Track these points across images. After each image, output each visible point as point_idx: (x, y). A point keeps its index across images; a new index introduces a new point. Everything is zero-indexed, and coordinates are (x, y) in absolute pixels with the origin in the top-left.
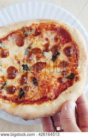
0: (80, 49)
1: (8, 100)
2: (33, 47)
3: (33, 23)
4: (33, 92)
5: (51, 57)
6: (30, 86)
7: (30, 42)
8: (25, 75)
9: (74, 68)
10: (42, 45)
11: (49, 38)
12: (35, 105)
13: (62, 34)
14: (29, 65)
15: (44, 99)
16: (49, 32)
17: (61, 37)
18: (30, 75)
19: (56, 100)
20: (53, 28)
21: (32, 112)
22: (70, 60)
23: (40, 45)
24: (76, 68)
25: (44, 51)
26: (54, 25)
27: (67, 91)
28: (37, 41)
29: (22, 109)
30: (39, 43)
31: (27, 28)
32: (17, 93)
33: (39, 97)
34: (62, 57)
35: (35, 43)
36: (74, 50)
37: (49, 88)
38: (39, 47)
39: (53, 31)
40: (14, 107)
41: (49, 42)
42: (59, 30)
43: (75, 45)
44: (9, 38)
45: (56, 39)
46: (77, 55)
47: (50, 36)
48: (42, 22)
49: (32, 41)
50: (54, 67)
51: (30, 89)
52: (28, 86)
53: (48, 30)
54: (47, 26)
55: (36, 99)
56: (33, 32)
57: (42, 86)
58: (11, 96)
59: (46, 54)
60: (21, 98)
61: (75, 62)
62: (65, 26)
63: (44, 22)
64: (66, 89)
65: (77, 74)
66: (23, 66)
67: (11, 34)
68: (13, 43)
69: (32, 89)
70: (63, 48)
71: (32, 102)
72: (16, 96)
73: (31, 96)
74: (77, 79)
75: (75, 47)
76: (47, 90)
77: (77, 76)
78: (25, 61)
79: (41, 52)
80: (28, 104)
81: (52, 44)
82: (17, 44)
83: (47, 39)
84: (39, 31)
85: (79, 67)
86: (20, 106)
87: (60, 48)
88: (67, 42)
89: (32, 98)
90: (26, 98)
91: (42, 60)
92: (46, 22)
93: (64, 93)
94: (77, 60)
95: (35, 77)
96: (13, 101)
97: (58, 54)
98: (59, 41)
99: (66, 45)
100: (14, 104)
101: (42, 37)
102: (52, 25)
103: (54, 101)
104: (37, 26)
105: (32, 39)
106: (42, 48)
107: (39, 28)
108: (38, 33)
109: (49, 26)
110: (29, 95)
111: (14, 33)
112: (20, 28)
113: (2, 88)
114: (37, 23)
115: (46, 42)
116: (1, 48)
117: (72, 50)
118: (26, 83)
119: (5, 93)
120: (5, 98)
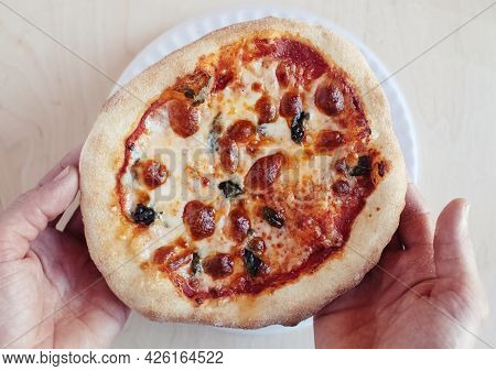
0: (357, 84)
1: (225, 294)
2: (227, 122)
3: (199, 55)
4: (280, 246)
5: (288, 133)
6: (264, 234)
7: (214, 114)
8: (238, 213)
9: (364, 141)
10: (250, 109)
11: (261, 81)
12: (304, 278)
13: (295, 60)
14: (240, 179)
15: (320, 255)
16: (257, 64)
17: (294, 68)
18: (251, 205)
19: (349, 243)
20: (262, 49)
21: (302, 299)
22: (343, 124)
23: (244, 109)
24: (368, 141)
25: (260, 123)
26: (266, 41)
27: (367, 209)
28: (229, 101)
29: (275, 302)
30: (237, 106)
31: (191, 77)
32: (238, 266)
33: (305, 255)
34: (317, 122)
35: (226, 109)
36: (344, 92)
37: (321, 222)
38: (243, 117)
39: (267, 58)
40: (251, 306)
41: (265, 93)
42: (281, 50)
43: (340, 78)
44: (149, 123)
45: (282, 78)
46: (356, 103)
47: (261, 75)
48: (224, 43)
49: (218, 107)
50: (308, 154)
51: (268, 244)
52: (260, 235)
53: (251, 59)
54: (245, 47)
55: (299, 263)
56: (212, 81)
57: (299, 225)
58: (227, 280)
59: (269, 129)
60: (255, 275)
61: (359, 124)
62: (294, 32)
63: (230, 40)
64: (361, 204)
65: (375, 153)
66: (222, 186)
67: (149, 111)
69: (275, 241)
70: (311, 95)
71: (293, 275)
72: (239, 276)
73: (281, 260)
74: (383, 167)
75: (343, 82)
76: (318, 230)
77: (377, 160)
78: (221, 172)
79: (254, 130)
80: (283, 284)
81: (276, 93)
82: (176, 131)
83: (256, 87)
84: (224, 72)
85: (374, 136)
86: (265, 298)
87: (303, 99)
88: (316, 75)
89: (286, 264)
90: (271, 271)
92: (234, 38)
93: (361, 218)
94: (362, 115)
95: (269, 203)
96: (239, 292)
97: (304, 116)
98: (292, 80)
99: (318, 83)
100: (243, 297)
101: (241, 85)
102: (256, 41)
103: (346, 248)
104: (216, 60)
105: (215, 103)
106: (254, 118)
107: (223, 64)
108: (225, 80)
109: (252, 46)
110: (273, 259)
111: (155, 104)
112: (171, 82)
113: (193, 270)
114: (212, 50)
115: (258, 96)
116: (137, 163)
117: (337, 94)
118: (250, 231)
119: (206, 281)
120: (214, 294)
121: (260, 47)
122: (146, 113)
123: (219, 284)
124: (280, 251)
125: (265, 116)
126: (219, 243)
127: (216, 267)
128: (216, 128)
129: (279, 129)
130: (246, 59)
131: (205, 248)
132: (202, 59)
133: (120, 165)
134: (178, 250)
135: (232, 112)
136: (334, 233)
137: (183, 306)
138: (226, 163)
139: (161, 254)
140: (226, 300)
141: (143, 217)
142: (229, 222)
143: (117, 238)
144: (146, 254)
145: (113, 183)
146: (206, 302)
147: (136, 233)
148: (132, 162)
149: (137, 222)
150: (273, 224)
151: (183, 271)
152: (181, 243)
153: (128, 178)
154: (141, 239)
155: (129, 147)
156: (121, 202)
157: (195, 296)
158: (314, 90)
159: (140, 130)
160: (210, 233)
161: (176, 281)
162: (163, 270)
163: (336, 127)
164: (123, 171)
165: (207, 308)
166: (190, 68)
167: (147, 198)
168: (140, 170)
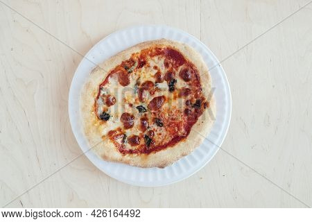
0: (198, 69)
1: (136, 152)
2: (142, 81)
3: (133, 53)
4: (160, 134)
5: (168, 88)
6: (154, 129)
7: (137, 78)
8: (144, 119)
10: (152, 76)
11: (157, 65)
12: (169, 149)
13: (172, 57)
14: (145, 106)
15: (176, 139)
16: (156, 58)
17: (172, 61)
18: (150, 117)
19: (189, 135)
20: (158, 52)
22: (191, 85)
23: (149, 76)
24: (200, 93)
25: (156, 83)
26: (160, 49)
27: (198, 122)
28: (144, 73)
29: (156, 157)
30: (147, 75)
31: (128, 62)
32: (142, 142)
33: (170, 139)
34: (180, 84)
35: (142, 76)
36: (192, 72)
37: (178, 125)
38: (149, 80)
39: (160, 56)
40: (146, 158)
41: (159, 70)
42: (166, 53)
43: (191, 65)
44: (110, 79)
45: (167, 65)
46: (197, 77)
47: (158, 62)
48: (143, 48)
49: (139, 75)
50: (175, 98)
51: (155, 133)
52: (152, 129)
53: (154, 56)
54: (151, 51)
55: (168, 142)
56: (137, 64)
57: (169, 126)
58: (137, 147)
59: (160, 85)
60: (149, 146)
61: (197, 86)
62: (172, 46)
63: (146, 48)
64: (196, 120)
65: (203, 99)
66: (138, 108)
67: (110, 75)
68: (117, 85)
69: (158, 132)
70: (177, 73)
71: (163, 147)
72: (142, 146)
73: (160, 140)
74: (206, 105)
75: (192, 68)
76: (176, 129)
77: (204, 102)
78: (138, 102)
79: (153, 85)
80: (160, 150)
81: (164, 71)
82: (120, 83)
83: (156, 68)
84: (142, 60)
85: (203, 91)
86: (152, 155)
87: (175, 74)
88: (181, 64)
89: (162, 142)
90: (155, 144)
91: (157, 94)
92: (147, 47)
93: (195, 125)
94: (199, 82)
95: (157, 117)
96: (141, 152)
97: (175, 81)
98: (170, 65)
99: (181, 68)
100: (143, 155)
101: (149, 66)
102: (156, 49)
104: (139, 55)
105: (138, 73)
106: (153, 80)
107: (142, 57)
108: (142, 64)
109: (154, 51)
110: (156, 140)
111: (113, 72)
112: (120, 63)
113: (123, 141)
114: (138, 51)
115: (156, 71)
116: (104, 95)
117: (189, 73)
118: (148, 127)
119: (128, 146)
120: (131, 152)
122: (109, 75)
123: (134, 148)
124: (160, 136)
125: (159, 81)
126: (135, 131)
127: (133, 141)
128: (138, 84)
129: (164, 85)
130: (152, 56)
131: (129, 133)
132: (133, 55)
133: (96, 95)
134: (118, 132)
135: (145, 77)
136: (183, 130)
137: (118, 155)
138: (141, 99)
139: (111, 133)
140: (136, 155)
141: (105, 117)
142: (140, 123)
143: (93, 125)
144: (105, 132)
145: (93, 102)
146: (128, 155)
147: (101, 124)
148: (101, 94)
149: (102, 119)
150: (158, 125)
151: (119, 140)
152: (119, 129)
153: (100, 101)
154: (103, 126)
155: (101, 89)
156: (96, 110)
157: (123, 152)
158: (179, 70)
159: (106, 81)
160: (131, 127)
161: (116, 144)
162: (111, 139)
163: (187, 87)
164: (98, 98)
165: (127, 157)
166: (128, 58)
167: (107, 110)
168: (105, 98)
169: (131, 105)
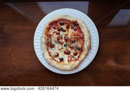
0: (62, 18)
2: (56, 40)
3: (44, 38)
5: (63, 32)
11: (53, 32)
12: (85, 43)
13: (53, 25)
14: (65, 43)
15: (82, 38)
16: (50, 31)
18: (70, 44)
20: (49, 29)
22: (66, 23)
24: (71, 21)
32: (77, 51)
34: (64, 27)
42: (50, 26)
43: (60, 20)
44: (49, 51)
45: (54, 28)
46: (64, 20)
49: (53, 40)
58: (78, 54)
62: (49, 23)
63: (45, 32)
64: (80, 28)
65: (74, 21)
66: (64, 46)
67: (48, 49)
69: (77, 43)
70: (60, 26)
71: (83, 44)
72: (79, 52)
73: (80, 44)
74: (76, 22)
76: (79, 36)
79: (60, 37)
80: (84, 46)
81: (56, 30)
85: (71, 20)
88: (57, 23)
91: (64, 36)
94: (67, 20)
96: (81, 53)
97: (62, 28)
98: (56, 27)
101: (52, 35)
102: (47, 29)
103: (84, 34)
104: (46, 36)
106: (57, 36)
108: (50, 36)
112: (45, 44)
113: (74, 57)
114: (44, 36)
115: (55, 33)
116: (54, 56)
117: (61, 22)
119: (76, 57)
120: (79, 57)
121: (48, 29)
123: (78, 55)
125: (58, 34)
126: (72, 52)
127: (75, 54)
128: (56, 42)
129: (61, 33)
131: (72, 54)
136: (81, 34)
137: (78, 62)
138: (62, 44)
140: (81, 55)
141: (62, 60)
142: (70, 48)
144: (67, 62)
145: (54, 61)
147: (63, 62)
150: (74, 42)
151: (73, 59)
152: (69, 57)
153: (55, 58)
155: (51, 56)
156: (58, 61)
158: (59, 25)
159: (49, 53)
160: (70, 52)
161: (73, 61)
162: (71, 62)
163: (66, 25)
164: (53, 59)
165: (80, 59)
166: (45, 40)
167: (60, 57)
169: (62, 48)
